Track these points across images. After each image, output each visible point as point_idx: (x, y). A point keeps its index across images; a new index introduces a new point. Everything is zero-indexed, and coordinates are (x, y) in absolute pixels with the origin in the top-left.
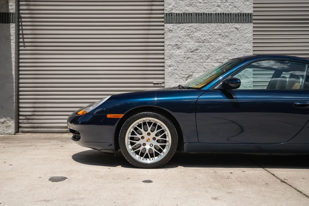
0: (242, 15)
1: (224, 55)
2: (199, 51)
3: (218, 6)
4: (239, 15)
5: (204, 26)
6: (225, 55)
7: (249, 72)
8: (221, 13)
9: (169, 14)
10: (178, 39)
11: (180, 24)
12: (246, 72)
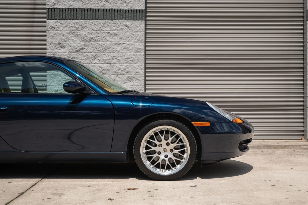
0: (132, 11)
1: (112, 55)
2: (84, 50)
3: (107, 1)
4: (130, 11)
5: (91, 23)
6: (114, 55)
7: (140, 74)
8: (109, 9)
9: (51, 9)
10: (62, 37)
11: (64, 21)
12: (137, 74)
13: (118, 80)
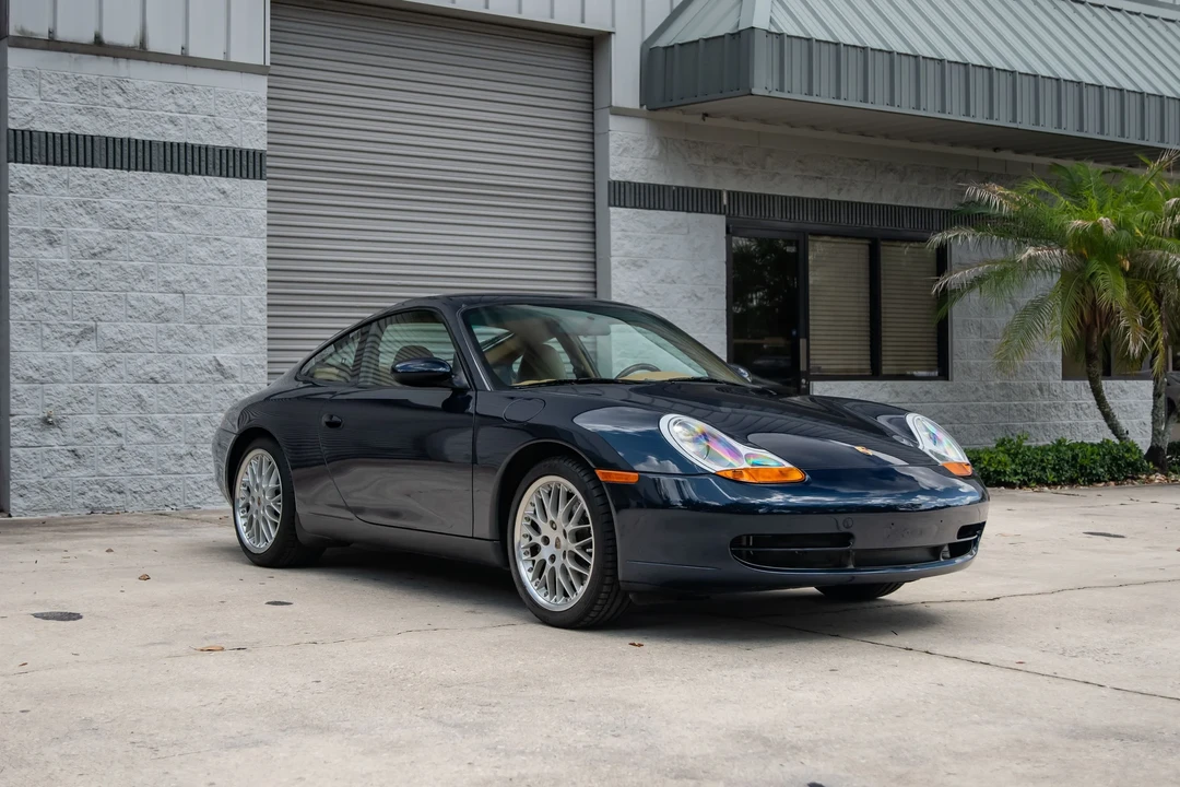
0: (238, 154)
2: (114, 253)
3: (173, 121)
4: (231, 153)
5: (131, 180)
6: (190, 270)
7: (257, 323)
8: (178, 144)
9: (23, 132)
10: (52, 213)
11: (58, 168)
12: (249, 322)
13: (203, 338)
